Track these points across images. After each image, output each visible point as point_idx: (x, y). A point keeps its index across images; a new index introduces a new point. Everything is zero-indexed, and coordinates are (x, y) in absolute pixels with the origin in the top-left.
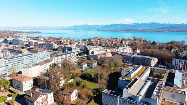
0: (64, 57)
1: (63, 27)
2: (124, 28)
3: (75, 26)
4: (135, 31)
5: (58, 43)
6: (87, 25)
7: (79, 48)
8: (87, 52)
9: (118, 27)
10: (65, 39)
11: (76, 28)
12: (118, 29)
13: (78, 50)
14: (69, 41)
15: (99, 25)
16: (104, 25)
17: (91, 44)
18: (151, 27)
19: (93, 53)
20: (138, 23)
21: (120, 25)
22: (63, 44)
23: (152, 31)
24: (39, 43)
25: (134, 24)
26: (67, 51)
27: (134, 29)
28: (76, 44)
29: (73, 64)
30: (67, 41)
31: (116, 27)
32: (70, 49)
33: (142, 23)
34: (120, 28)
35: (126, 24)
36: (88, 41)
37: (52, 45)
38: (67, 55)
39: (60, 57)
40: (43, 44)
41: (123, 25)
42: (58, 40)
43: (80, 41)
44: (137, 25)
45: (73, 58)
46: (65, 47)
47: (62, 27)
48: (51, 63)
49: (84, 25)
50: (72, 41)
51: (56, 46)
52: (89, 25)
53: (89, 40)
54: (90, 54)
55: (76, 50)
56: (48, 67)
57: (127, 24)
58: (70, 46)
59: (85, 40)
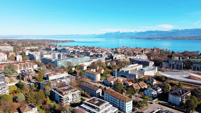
0: (98, 59)
1: (95, 35)
2: (161, 35)
3: (107, 34)
4: (173, 39)
5: (93, 51)
6: (119, 32)
7: (107, 55)
8: (112, 57)
9: (155, 34)
10: (97, 48)
11: (108, 36)
12: (154, 36)
13: (107, 56)
14: (101, 50)
15: (132, 32)
16: (138, 32)
17: (116, 52)
18: (194, 34)
19: (115, 58)
20: (178, 30)
21: (156, 32)
22: (96, 52)
23: (192, 39)
24: (80, 51)
25: (173, 30)
26: (99, 56)
27: (172, 37)
28: (105, 52)
29: (103, 63)
30: (99, 50)
31: (153, 34)
32: (101, 56)
33: (184, 29)
34: (157, 35)
35: (163, 30)
36: (114, 50)
37: (89, 53)
38: (100, 59)
39: (96, 59)
40: (83, 52)
41: (160, 32)
42: (92, 50)
43: (108, 50)
44: (177, 32)
45: (103, 60)
46: (98, 54)
47: (93, 34)
48: (92, 62)
49: (116, 33)
50: (103, 50)
51: (92, 54)
52: (121, 32)
53: (116, 49)
54: (114, 59)
55: (105, 56)
56: (91, 64)
57: (165, 30)
58: (101, 54)
59: (112, 49)
